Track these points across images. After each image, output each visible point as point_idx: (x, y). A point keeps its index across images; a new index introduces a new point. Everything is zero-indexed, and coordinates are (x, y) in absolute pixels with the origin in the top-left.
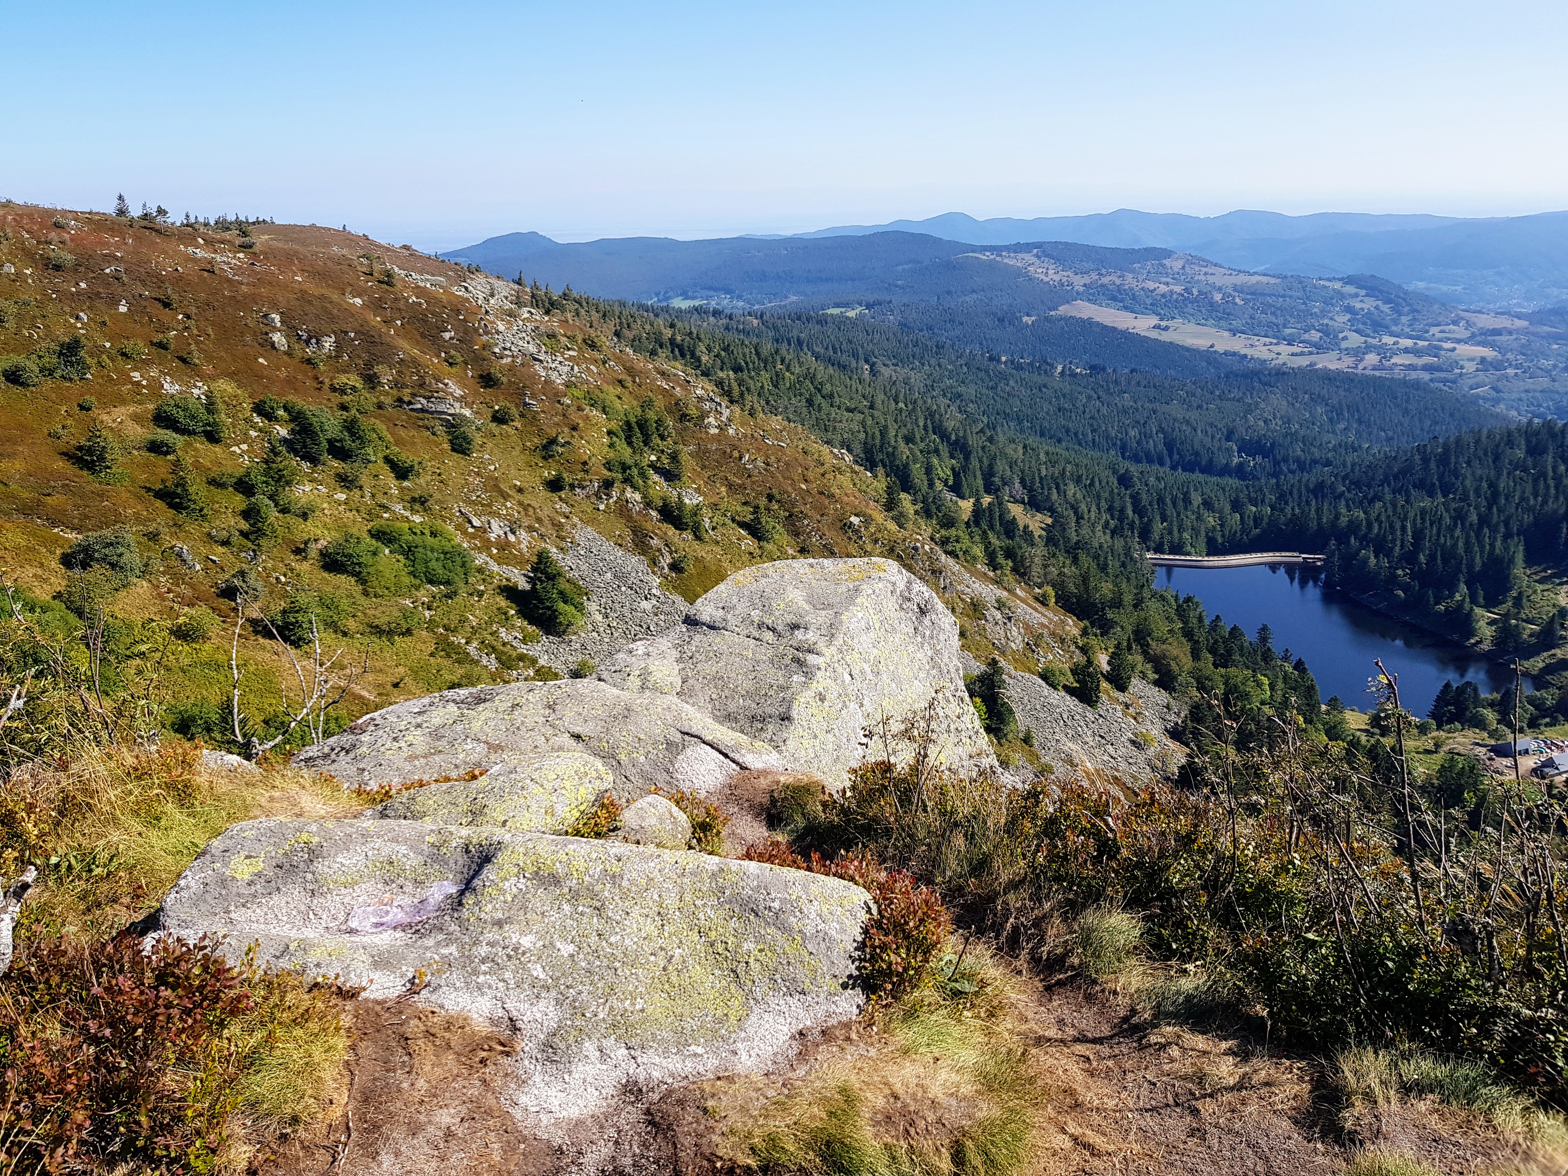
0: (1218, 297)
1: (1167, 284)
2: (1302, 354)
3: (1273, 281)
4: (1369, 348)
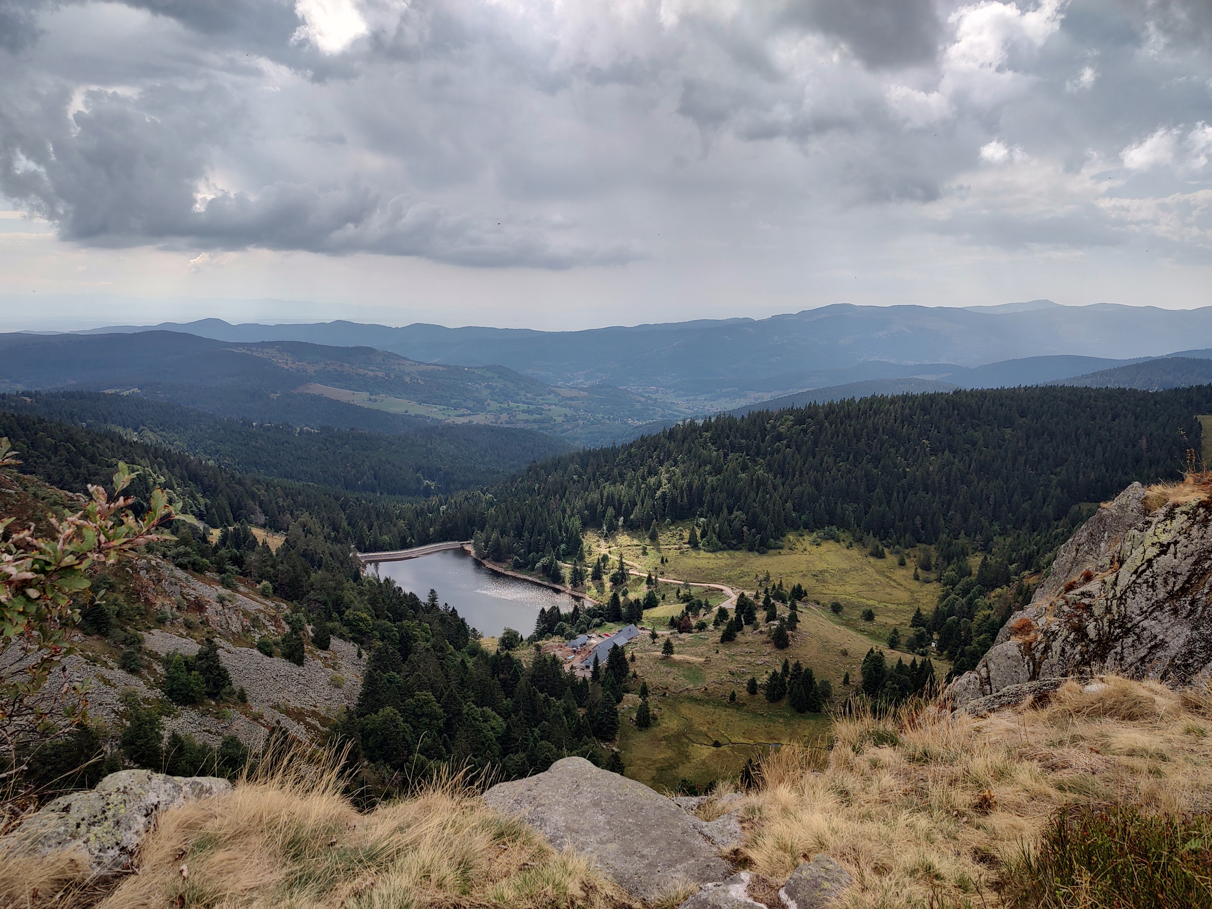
0: (407, 379)
1: (372, 371)
2: (463, 415)
3: (441, 369)
4: (501, 411)
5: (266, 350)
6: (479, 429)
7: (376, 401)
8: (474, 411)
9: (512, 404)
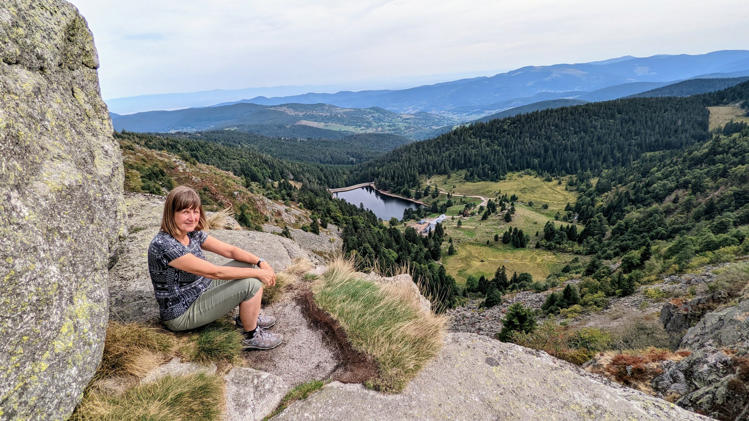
0: (339, 116)
1: (325, 113)
2: (363, 129)
3: (352, 110)
4: (379, 126)
5: (282, 108)
6: (370, 135)
7: (327, 126)
8: (367, 127)
9: (383, 123)
